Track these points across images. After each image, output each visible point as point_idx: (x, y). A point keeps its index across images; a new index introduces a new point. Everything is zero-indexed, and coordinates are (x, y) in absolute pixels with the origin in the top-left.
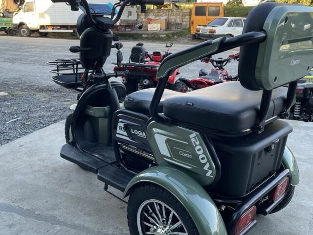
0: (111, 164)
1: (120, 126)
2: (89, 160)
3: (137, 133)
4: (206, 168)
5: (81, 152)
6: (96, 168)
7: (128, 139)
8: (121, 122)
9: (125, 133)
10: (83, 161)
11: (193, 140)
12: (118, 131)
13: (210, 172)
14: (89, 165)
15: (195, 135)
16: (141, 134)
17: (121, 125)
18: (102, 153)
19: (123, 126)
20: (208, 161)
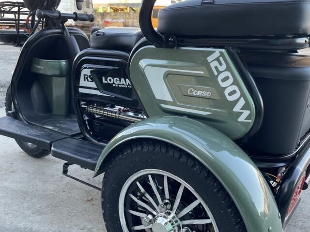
0: (73, 136)
1: (85, 75)
2: (38, 133)
3: (112, 82)
4: (237, 109)
5: (26, 125)
6: (49, 142)
7: (97, 93)
8: (86, 68)
9: (93, 85)
10: (29, 134)
11: (213, 65)
12: (82, 83)
13: (246, 113)
14: (38, 139)
15: (219, 54)
16: (118, 82)
17: (86, 72)
18: (58, 125)
19: (89, 74)
20: (243, 95)
